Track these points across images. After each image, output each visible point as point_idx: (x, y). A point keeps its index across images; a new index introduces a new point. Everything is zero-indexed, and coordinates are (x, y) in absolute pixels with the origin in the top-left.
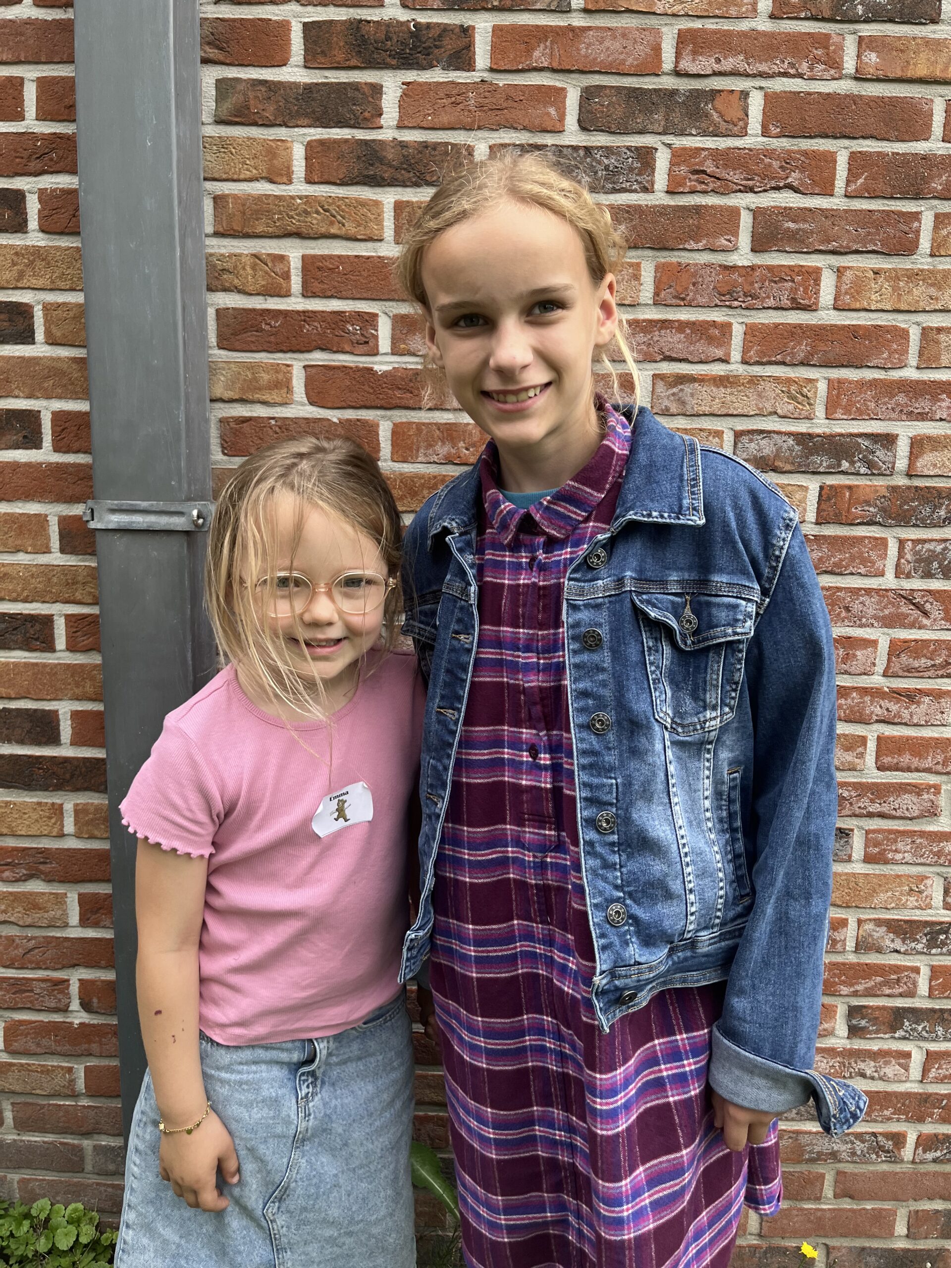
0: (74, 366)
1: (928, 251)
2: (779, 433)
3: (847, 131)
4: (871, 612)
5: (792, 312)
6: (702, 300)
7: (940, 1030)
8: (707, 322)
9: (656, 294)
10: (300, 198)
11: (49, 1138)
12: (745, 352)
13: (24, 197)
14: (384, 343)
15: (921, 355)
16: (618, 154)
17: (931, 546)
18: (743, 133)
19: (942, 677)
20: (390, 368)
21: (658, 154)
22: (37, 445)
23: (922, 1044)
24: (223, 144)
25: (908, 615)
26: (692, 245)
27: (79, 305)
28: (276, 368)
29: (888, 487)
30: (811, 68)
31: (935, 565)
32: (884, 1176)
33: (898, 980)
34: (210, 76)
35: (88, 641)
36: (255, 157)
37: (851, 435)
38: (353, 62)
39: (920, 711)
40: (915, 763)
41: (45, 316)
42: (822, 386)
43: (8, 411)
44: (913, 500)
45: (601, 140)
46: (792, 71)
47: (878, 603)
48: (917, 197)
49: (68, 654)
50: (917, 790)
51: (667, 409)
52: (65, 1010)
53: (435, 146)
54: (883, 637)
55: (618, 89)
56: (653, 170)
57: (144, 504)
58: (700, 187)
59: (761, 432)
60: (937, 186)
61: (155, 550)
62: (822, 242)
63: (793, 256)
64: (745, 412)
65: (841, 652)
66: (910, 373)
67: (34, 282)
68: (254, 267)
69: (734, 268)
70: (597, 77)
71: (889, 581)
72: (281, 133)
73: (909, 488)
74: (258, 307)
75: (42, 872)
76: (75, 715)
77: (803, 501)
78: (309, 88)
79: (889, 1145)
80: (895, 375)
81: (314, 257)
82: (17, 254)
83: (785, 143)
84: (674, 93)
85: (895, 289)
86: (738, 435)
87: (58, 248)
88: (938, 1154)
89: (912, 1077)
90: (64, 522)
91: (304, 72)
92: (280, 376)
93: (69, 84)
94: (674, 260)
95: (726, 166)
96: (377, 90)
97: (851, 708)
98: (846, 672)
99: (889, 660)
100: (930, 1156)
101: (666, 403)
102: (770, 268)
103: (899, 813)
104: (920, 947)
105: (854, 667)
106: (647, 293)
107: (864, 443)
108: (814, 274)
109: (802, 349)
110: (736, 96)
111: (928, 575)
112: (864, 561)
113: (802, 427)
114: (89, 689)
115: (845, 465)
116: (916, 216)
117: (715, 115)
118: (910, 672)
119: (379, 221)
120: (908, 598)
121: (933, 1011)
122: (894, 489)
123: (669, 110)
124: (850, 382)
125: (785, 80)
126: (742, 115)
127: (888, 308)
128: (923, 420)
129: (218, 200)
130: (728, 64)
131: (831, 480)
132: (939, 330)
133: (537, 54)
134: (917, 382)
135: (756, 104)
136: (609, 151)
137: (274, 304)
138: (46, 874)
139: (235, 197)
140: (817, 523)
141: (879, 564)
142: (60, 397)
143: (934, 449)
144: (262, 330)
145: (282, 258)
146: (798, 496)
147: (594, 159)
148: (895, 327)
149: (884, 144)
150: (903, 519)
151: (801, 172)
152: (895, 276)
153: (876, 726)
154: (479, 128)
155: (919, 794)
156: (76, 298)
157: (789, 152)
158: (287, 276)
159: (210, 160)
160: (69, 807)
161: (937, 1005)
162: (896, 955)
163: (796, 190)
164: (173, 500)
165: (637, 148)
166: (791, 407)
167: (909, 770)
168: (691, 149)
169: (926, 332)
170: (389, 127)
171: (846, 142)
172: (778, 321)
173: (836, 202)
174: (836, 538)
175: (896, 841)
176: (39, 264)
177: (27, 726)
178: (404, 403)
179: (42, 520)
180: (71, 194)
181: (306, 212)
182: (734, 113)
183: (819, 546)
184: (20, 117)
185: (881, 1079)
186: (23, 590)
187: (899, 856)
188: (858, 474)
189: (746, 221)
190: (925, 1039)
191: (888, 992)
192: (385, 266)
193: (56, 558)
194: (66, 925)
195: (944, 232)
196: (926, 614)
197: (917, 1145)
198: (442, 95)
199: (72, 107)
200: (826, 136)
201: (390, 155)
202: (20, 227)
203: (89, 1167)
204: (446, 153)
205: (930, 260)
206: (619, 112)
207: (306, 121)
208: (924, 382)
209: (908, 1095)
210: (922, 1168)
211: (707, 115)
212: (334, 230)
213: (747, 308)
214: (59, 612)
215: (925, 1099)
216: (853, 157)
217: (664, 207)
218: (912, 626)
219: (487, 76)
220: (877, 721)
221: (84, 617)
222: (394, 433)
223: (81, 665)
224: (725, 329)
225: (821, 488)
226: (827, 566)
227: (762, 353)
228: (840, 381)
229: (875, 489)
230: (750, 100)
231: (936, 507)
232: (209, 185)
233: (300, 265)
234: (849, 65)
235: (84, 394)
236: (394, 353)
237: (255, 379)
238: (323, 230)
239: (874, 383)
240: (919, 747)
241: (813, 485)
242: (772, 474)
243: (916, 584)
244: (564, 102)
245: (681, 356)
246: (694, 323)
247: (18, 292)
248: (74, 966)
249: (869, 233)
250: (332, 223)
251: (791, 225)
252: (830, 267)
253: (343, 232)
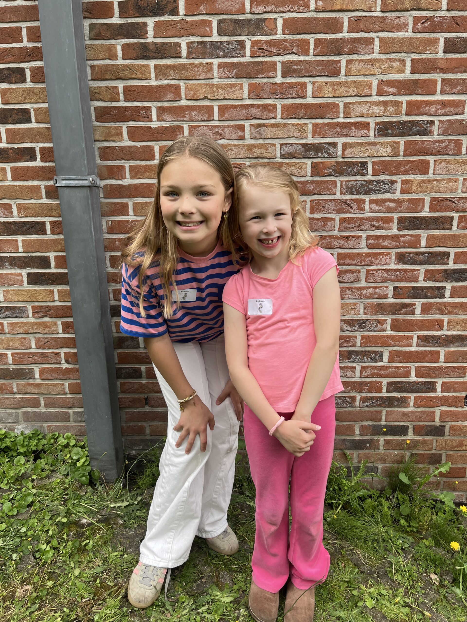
0: (46, 130)
1: (344, 74)
2: (295, 144)
3: (313, 31)
4: (332, 208)
5: (298, 99)
6: (266, 96)
7: (365, 358)
8: (267, 104)
9: (249, 95)
10: (121, 65)
11: (57, 410)
12: (282, 114)
13: (25, 70)
14: (154, 118)
15: (344, 113)
16: (232, 43)
17: (352, 183)
18: (276, 34)
19: (358, 230)
20: (157, 126)
21: (246, 43)
22: (35, 160)
23: (359, 364)
24: (93, 47)
25: (345, 209)
26: (260, 76)
27: (46, 108)
28: (117, 128)
29: (335, 162)
30: (299, 8)
31: (354, 190)
32: (349, 412)
33: (349, 341)
34: (87, 23)
35: (58, 231)
36: (104, 51)
37: (321, 143)
38: (137, 15)
39: (351, 243)
40: (351, 262)
41: (35, 113)
42: (310, 126)
43: (24, 148)
44: (344, 166)
45: (226, 38)
46: (292, 10)
47: (335, 204)
48: (339, 54)
49: (51, 235)
50: (352, 272)
51: (255, 137)
52: (60, 363)
53: (167, 44)
54: (337, 217)
55: (231, 20)
56: (245, 49)
57: (73, 177)
58: (262, 54)
59: (289, 144)
60: (346, 49)
61: (79, 193)
62: (306, 73)
63: (297, 78)
64: (283, 136)
65: (322, 223)
66: (341, 120)
67: (30, 101)
68: (106, 91)
69: (276, 83)
70: (223, 16)
71: (338, 196)
72: (113, 42)
73: (343, 162)
74: (109, 106)
75: (48, 314)
76: (56, 257)
77: (306, 168)
78: (122, 25)
79: (350, 400)
80: (335, 121)
81: (127, 86)
82: (23, 91)
83: (291, 37)
84: (250, 20)
85: (333, 89)
86: (281, 145)
87: (38, 88)
88: (368, 404)
89: (357, 376)
90: (46, 187)
91: (119, 19)
92: (118, 131)
93: (38, 29)
94: (255, 82)
95: (270, 46)
96: (145, 24)
97: (327, 243)
98: (325, 230)
99: (340, 225)
100: (365, 404)
101: (255, 135)
102: (289, 83)
103: (346, 281)
104: (356, 328)
105: (328, 228)
106: (246, 95)
107: (326, 146)
108: (304, 85)
109: (302, 113)
110: (273, 20)
111: (351, 193)
112: (329, 189)
113: (304, 141)
114: (60, 247)
115: (320, 154)
116: (339, 61)
117: (266, 28)
118: (347, 229)
119: (149, 72)
120: (345, 202)
121: (362, 351)
122: (337, 162)
123: (249, 27)
124: (319, 124)
125: (290, 13)
126: (274, 27)
127: (331, 96)
128: (346, 137)
129: (92, 67)
130: (269, 9)
131: (315, 160)
132: (350, 103)
133: (200, 8)
134: (343, 123)
135: (280, 23)
136: (229, 42)
137: (114, 104)
138: (49, 315)
139: (98, 66)
140: (311, 176)
141: (334, 190)
142: (42, 142)
143: (350, 147)
144: (111, 114)
145: (116, 87)
146: (304, 166)
147: (224, 46)
148: (334, 103)
149: (327, 35)
150: (341, 173)
151: (297, 47)
152: (333, 84)
153: (336, 250)
154: (182, 36)
155: (353, 273)
156: (46, 105)
157: (293, 40)
158: (118, 94)
159: (89, 53)
160: (56, 291)
161: (364, 349)
162: (348, 332)
163: (296, 54)
164: (84, 175)
165: (238, 41)
166: (299, 134)
167: (348, 265)
168: (257, 41)
169: (345, 104)
170: (151, 38)
171: (313, 35)
172: (293, 103)
173: (310, 58)
174: (318, 181)
175: (346, 291)
176: (32, 94)
177: (39, 262)
178: (162, 139)
179: (39, 187)
180: (40, 68)
181: (123, 70)
182: (273, 27)
183: (312, 184)
184: (21, 41)
185: (345, 377)
186: (34, 213)
187: (347, 296)
188: (324, 158)
189: (279, 66)
190: (360, 362)
191: (346, 345)
192: (152, 88)
193: (45, 201)
194: (58, 333)
195: (350, 67)
196: (351, 208)
197: (360, 400)
198: (168, 25)
199: (39, 37)
200: (306, 34)
201: (151, 48)
202: (24, 81)
203: (71, 420)
204: (171, 46)
205: (345, 77)
206: (231, 28)
207: (121, 37)
208: (345, 123)
209: (356, 382)
210: (363, 409)
211: (263, 28)
212: (133, 76)
213: (281, 99)
214: (47, 220)
215: (362, 383)
216: (316, 40)
217: (250, 62)
218: (347, 212)
219: (184, 17)
220: (337, 248)
221: (56, 222)
222: (160, 150)
223: (56, 239)
224: (275, 106)
225: (312, 163)
226: (316, 191)
227: (288, 115)
228: (316, 124)
229: (331, 163)
230: (278, 22)
231: (353, 168)
232: (89, 62)
233: (122, 90)
234: (312, 7)
235: (50, 140)
236: (158, 120)
237: (110, 132)
238: (130, 76)
239: (328, 124)
240: (352, 256)
241: (309, 162)
242: (294, 159)
243: (347, 197)
244: (211, 25)
245: (259, 117)
246: (263, 105)
247: (25, 105)
248: (62, 347)
249: (322, 69)
250: (133, 74)
251: (295, 67)
252: (310, 82)
253: (136, 77)
